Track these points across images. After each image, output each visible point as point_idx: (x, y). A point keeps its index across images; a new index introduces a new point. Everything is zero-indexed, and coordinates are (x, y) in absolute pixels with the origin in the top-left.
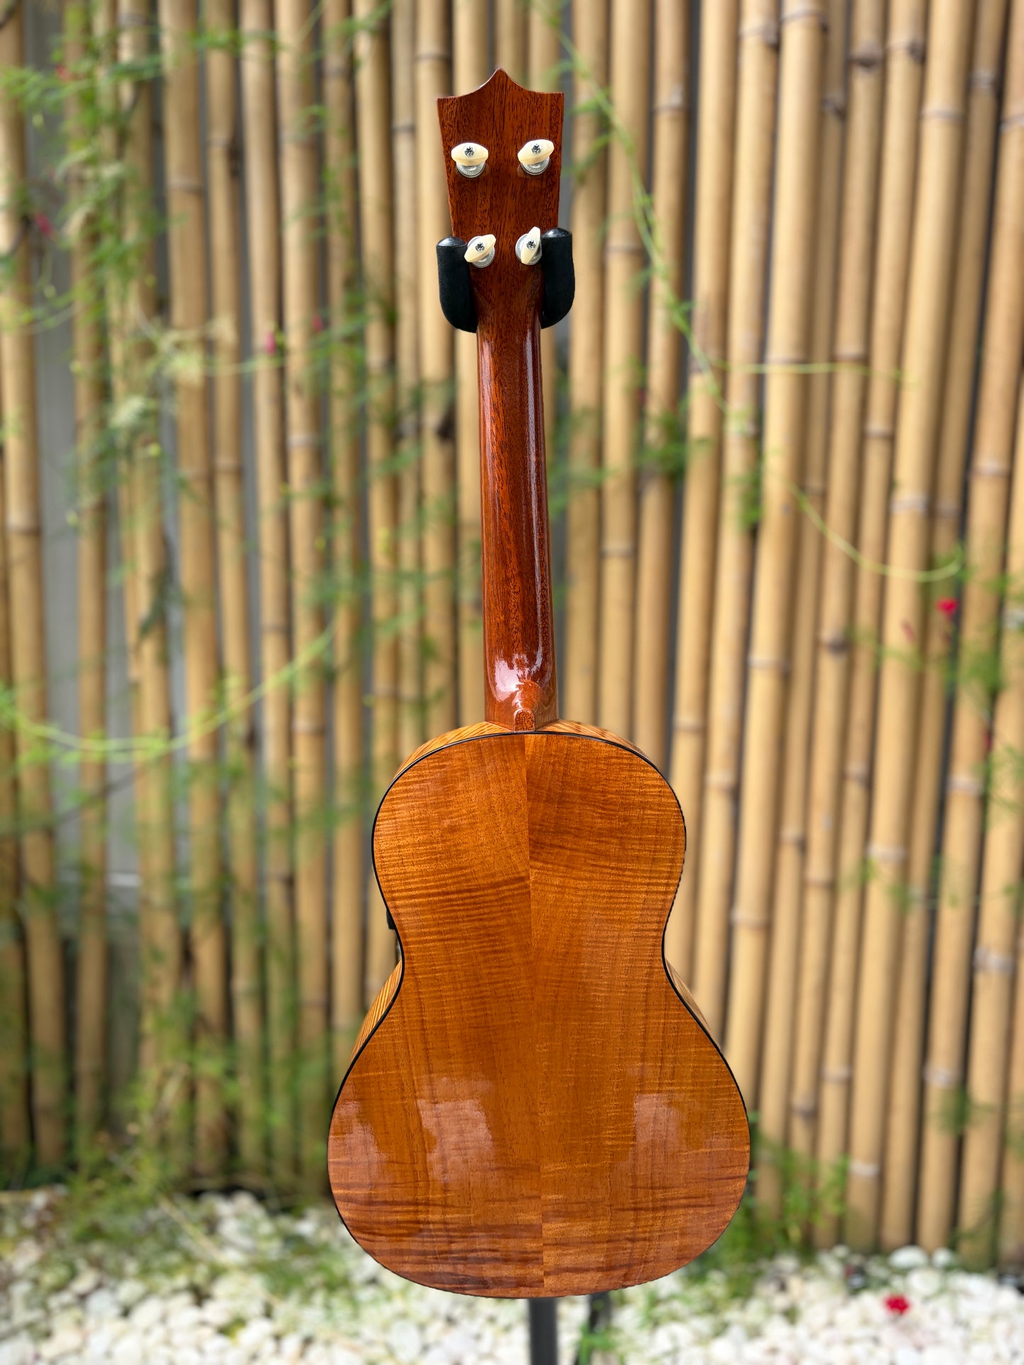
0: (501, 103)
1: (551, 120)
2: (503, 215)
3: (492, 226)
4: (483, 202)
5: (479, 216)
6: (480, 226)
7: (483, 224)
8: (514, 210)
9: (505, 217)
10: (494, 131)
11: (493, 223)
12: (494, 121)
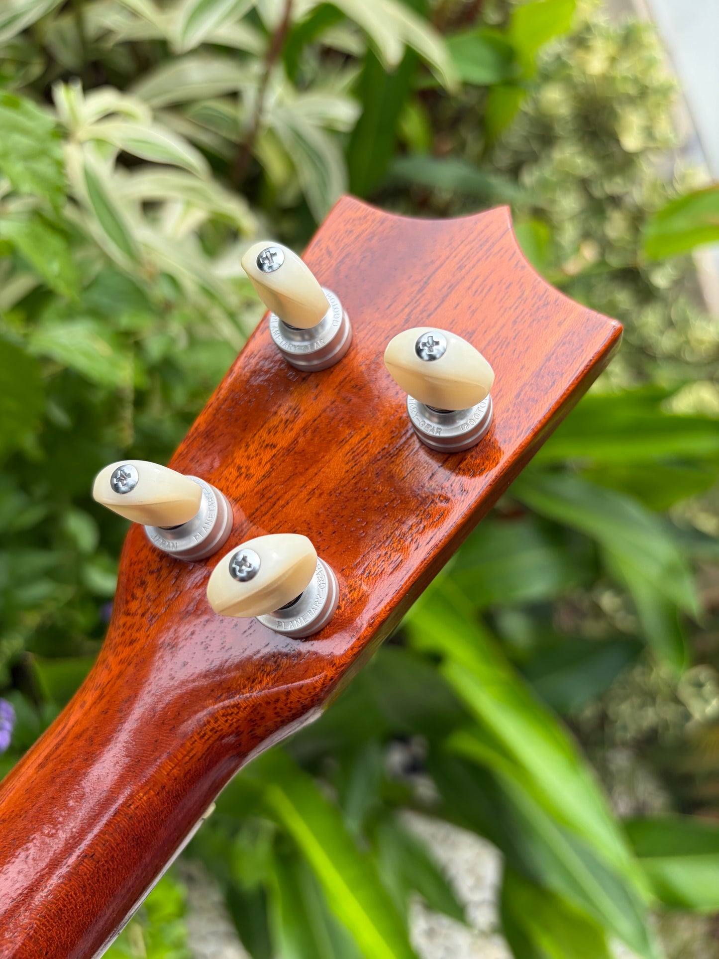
0: (460, 268)
1: (548, 359)
2: (302, 480)
3: (261, 486)
4: (282, 426)
5: (252, 447)
6: (239, 468)
7: (248, 468)
8: (331, 486)
9: (304, 486)
10: (407, 310)
11: (267, 482)
12: (420, 291)
